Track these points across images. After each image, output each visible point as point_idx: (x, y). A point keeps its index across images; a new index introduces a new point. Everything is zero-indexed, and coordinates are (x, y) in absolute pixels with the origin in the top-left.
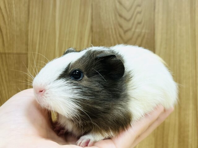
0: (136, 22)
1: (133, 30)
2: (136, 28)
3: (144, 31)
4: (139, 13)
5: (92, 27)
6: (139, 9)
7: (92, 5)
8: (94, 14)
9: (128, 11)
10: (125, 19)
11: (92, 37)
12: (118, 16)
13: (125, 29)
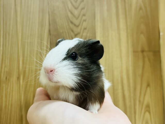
0: (83, 28)
1: (81, 34)
2: (83, 32)
3: (88, 35)
4: (85, 21)
5: (50, 31)
6: (84, 18)
7: (49, 12)
8: (50, 19)
9: (77, 19)
10: (75, 25)
11: (50, 39)
12: (70, 23)
13: (76, 33)
